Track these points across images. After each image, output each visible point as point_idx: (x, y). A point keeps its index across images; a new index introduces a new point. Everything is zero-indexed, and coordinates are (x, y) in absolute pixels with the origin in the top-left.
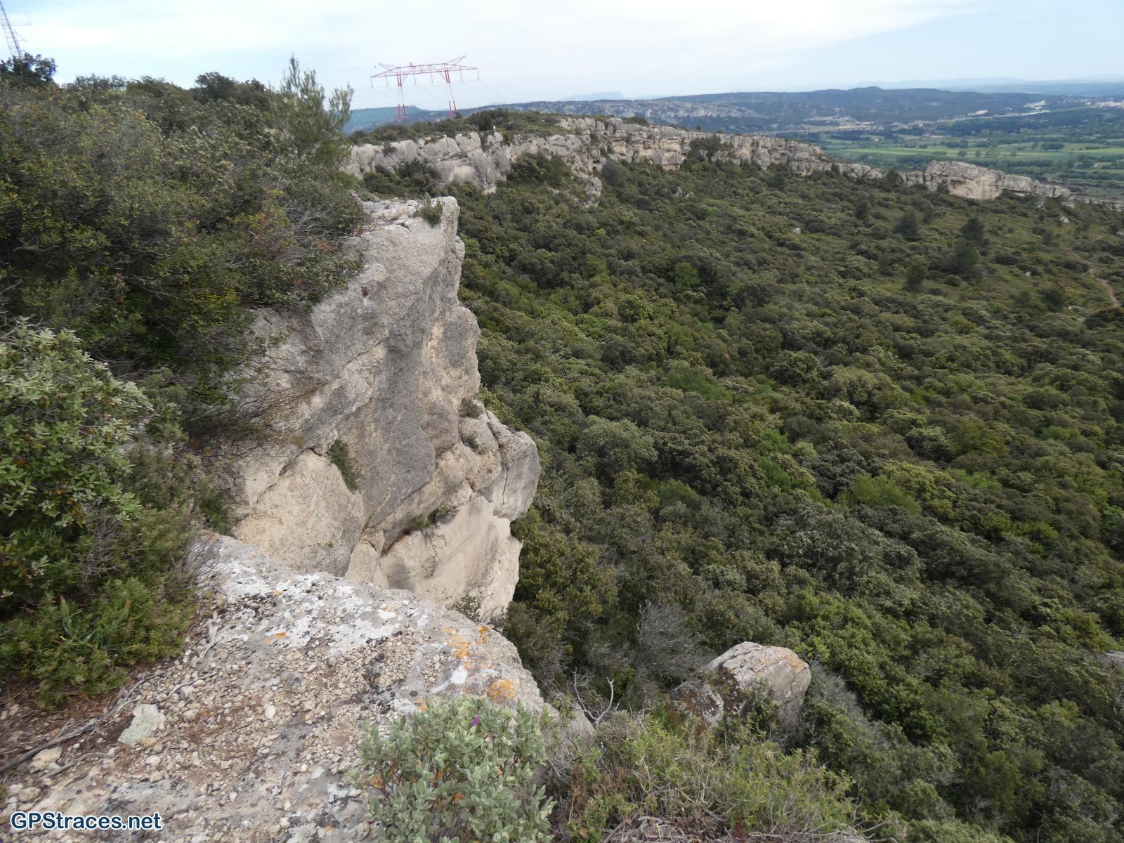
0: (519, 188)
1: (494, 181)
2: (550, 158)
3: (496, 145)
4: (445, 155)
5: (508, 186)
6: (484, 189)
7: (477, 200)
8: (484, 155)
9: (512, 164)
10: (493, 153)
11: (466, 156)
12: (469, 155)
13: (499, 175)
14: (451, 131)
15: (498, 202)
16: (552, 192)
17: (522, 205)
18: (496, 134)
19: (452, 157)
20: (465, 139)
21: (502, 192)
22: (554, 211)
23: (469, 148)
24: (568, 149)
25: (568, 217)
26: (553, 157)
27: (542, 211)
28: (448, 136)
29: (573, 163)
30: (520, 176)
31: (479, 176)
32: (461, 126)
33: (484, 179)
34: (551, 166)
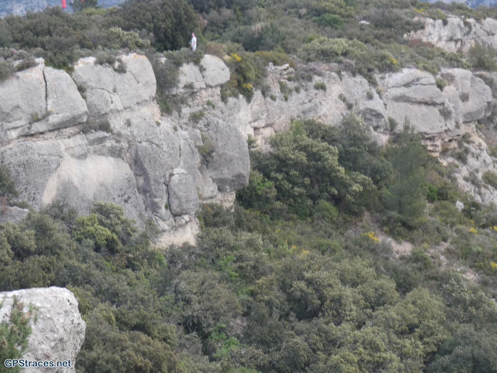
0: (277, 232)
1: (193, 206)
2: (383, 139)
3: (205, 95)
4: (35, 119)
5: (239, 224)
6: (158, 233)
7: (130, 265)
8: (166, 124)
9: (255, 157)
10: (195, 118)
11: (105, 127)
12: (116, 124)
13: (210, 189)
14: (60, 47)
15: (201, 274)
16: (387, 250)
17: (284, 287)
18: (208, 60)
19: (58, 128)
20: (107, 73)
21: (219, 243)
22: (392, 313)
23: (117, 102)
24: (446, 114)
25: (443, 335)
26: (396, 138)
27: (353, 311)
28: (50, 62)
29: (462, 158)
30: (282, 194)
31: (144, 191)
32: (94, 31)
33: (162, 201)
34: (388, 164)
